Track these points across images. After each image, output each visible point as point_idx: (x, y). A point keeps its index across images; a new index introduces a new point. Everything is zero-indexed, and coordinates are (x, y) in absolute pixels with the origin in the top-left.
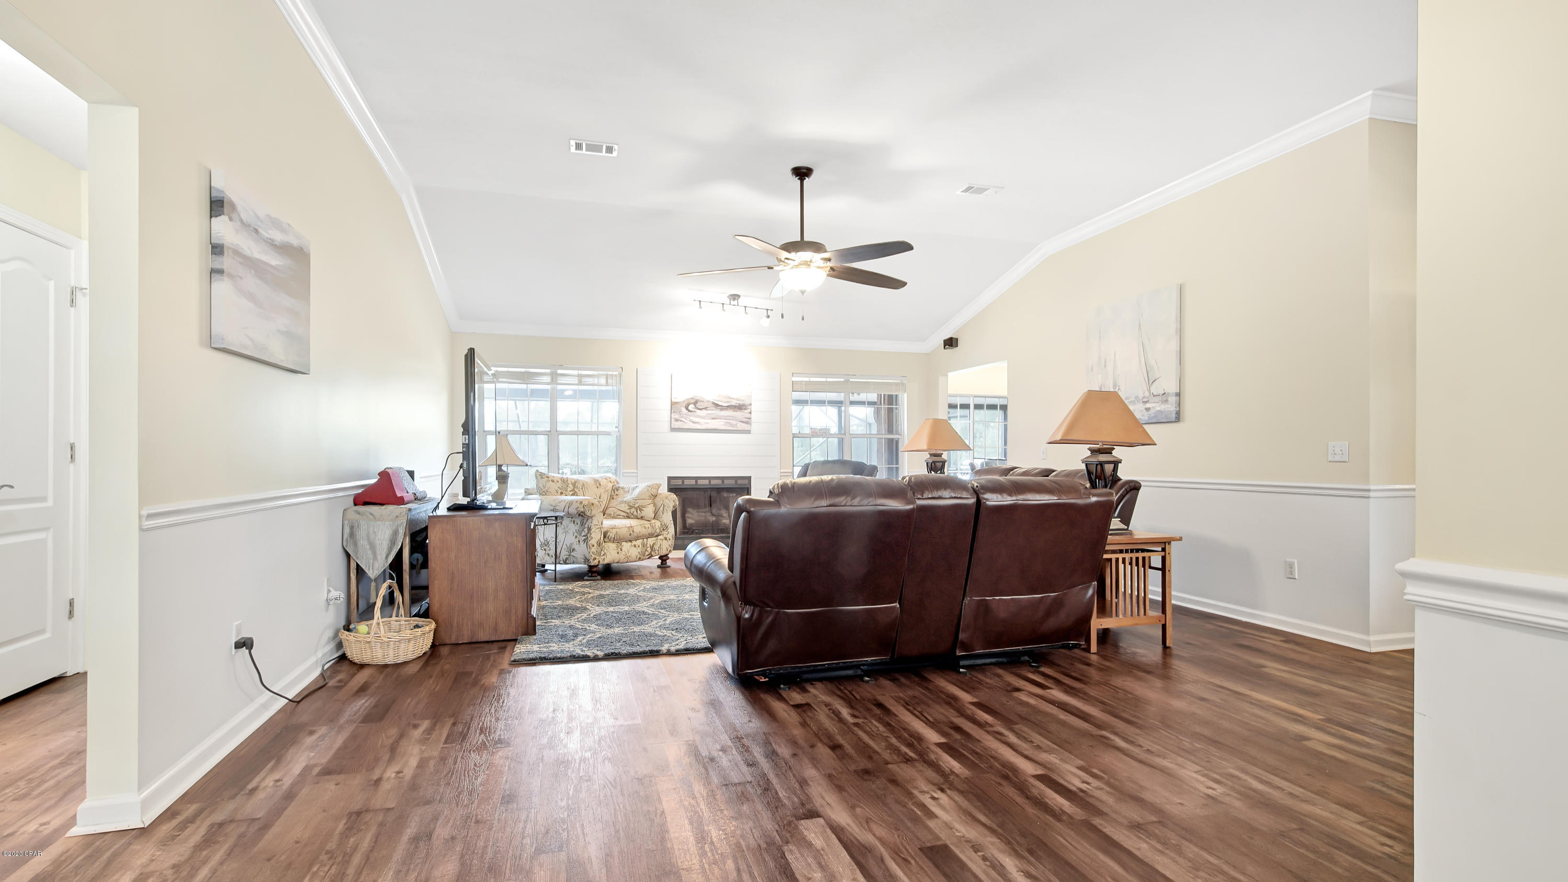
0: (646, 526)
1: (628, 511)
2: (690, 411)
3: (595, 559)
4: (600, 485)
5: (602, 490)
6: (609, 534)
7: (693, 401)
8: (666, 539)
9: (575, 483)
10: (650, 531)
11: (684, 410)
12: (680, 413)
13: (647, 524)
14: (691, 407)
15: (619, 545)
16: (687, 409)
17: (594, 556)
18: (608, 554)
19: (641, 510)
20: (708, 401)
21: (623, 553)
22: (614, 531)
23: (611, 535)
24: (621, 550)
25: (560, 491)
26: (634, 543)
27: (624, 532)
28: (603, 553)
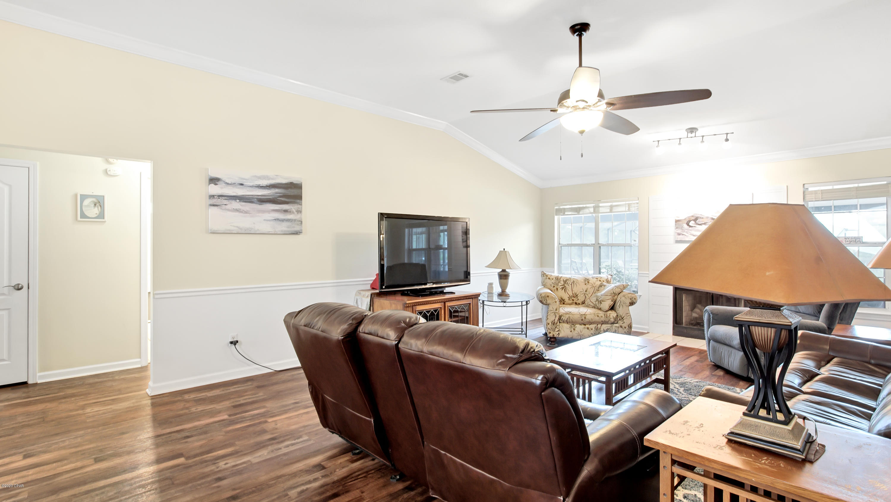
0: (600, 315)
1: (594, 303)
2: (690, 226)
3: (550, 333)
4: (588, 282)
5: (589, 286)
6: (562, 317)
7: (693, 218)
8: (621, 327)
9: (566, 280)
10: (603, 319)
11: (685, 226)
12: (682, 228)
13: (601, 314)
14: (692, 223)
15: (572, 326)
16: (688, 224)
17: (549, 331)
18: (562, 331)
19: (601, 303)
20: (707, 218)
21: (576, 332)
22: (567, 316)
23: (564, 318)
24: (574, 330)
25: (553, 285)
26: (587, 326)
27: (577, 317)
28: (557, 330)
